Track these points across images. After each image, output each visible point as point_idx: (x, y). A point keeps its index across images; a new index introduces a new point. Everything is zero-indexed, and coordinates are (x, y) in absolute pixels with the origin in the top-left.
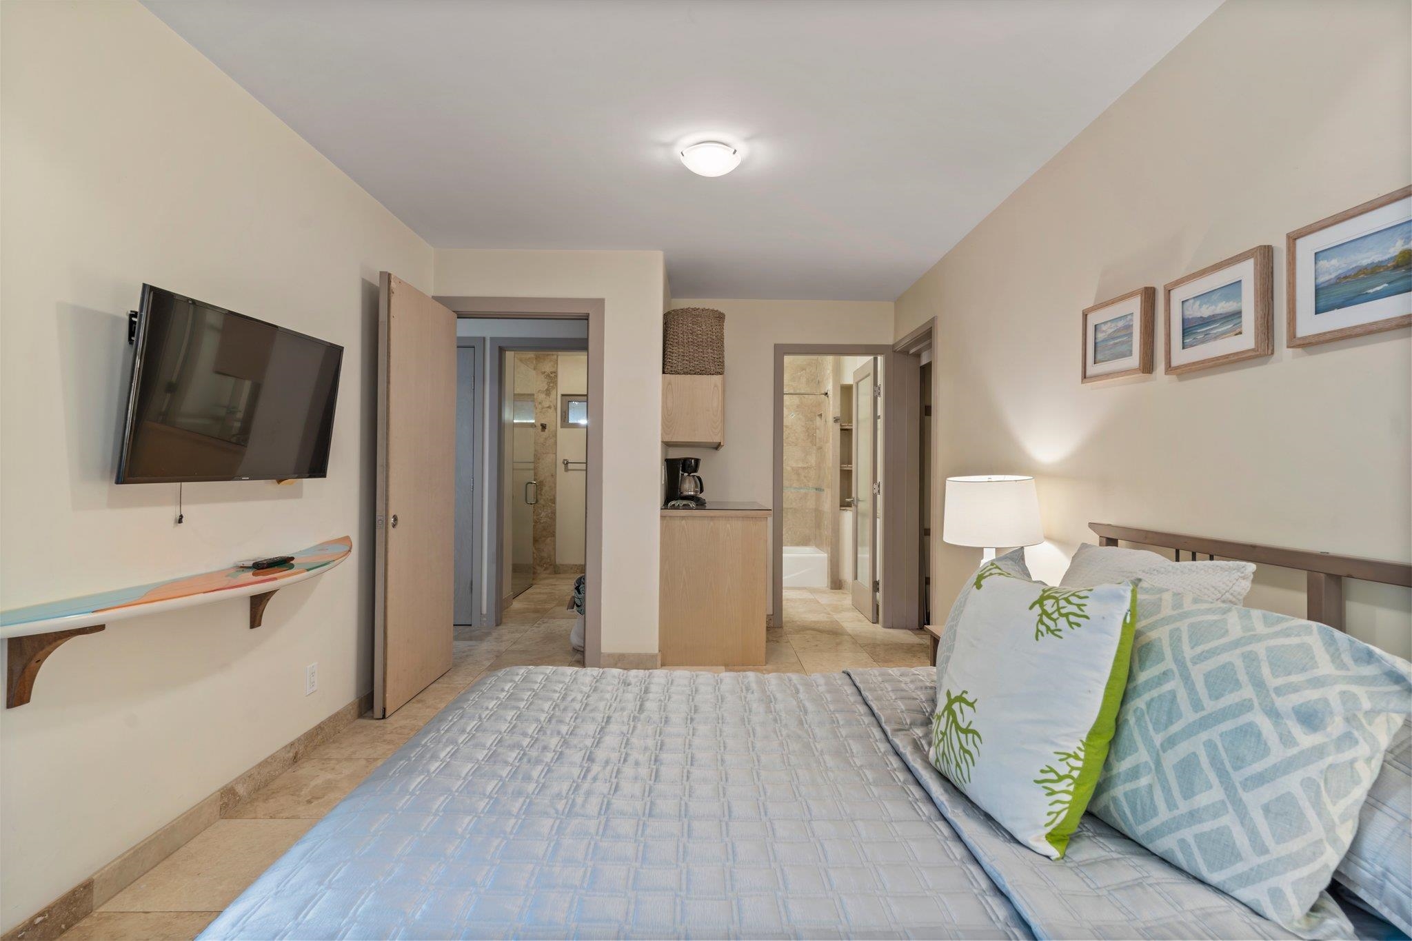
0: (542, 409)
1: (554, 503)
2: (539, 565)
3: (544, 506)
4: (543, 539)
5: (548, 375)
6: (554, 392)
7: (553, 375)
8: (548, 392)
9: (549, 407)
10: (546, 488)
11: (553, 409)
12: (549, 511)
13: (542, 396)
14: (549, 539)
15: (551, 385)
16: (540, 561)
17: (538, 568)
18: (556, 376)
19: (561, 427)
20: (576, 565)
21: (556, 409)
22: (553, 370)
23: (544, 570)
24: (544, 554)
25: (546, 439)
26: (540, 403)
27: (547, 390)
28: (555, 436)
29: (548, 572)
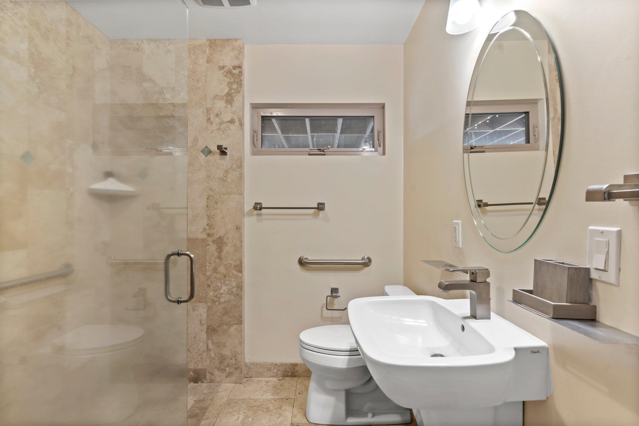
0: (221, 124)
1: (241, 271)
2: (219, 369)
3: (225, 277)
4: (225, 327)
5: (230, 72)
6: (237, 99)
7: (236, 71)
8: (229, 99)
9: (232, 121)
10: (228, 249)
11: (237, 123)
12: (234, 284)
13: (221, 104)
14: (235, 327)
15: (235, 86)
16: (221, 363)
17: (216, 372)
18: (241, 72)
19: (254, 153)
20: (276, 364)
21: (241, 124)
22: (236, 63)
23: (227, 377)
24: (227, 352)
25: (227, 171)
26: (217, 115)
27: (228, 94)
28: (240, 166)
29: (233, 378)
